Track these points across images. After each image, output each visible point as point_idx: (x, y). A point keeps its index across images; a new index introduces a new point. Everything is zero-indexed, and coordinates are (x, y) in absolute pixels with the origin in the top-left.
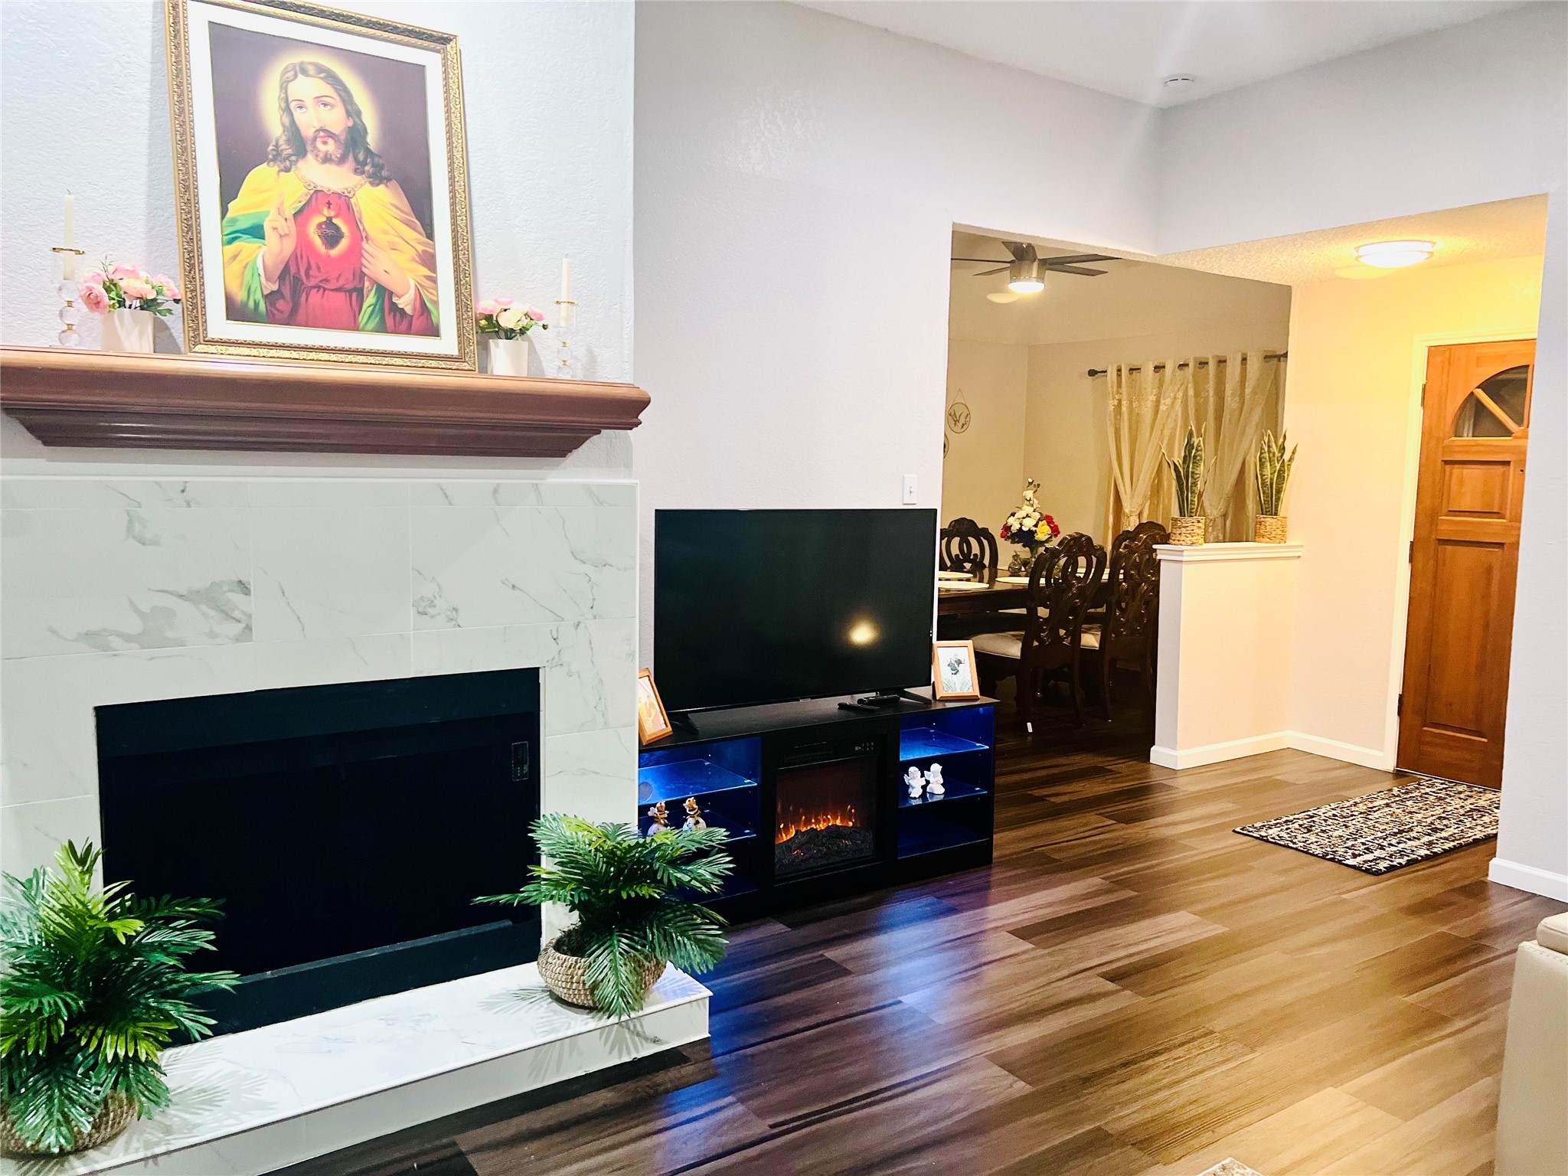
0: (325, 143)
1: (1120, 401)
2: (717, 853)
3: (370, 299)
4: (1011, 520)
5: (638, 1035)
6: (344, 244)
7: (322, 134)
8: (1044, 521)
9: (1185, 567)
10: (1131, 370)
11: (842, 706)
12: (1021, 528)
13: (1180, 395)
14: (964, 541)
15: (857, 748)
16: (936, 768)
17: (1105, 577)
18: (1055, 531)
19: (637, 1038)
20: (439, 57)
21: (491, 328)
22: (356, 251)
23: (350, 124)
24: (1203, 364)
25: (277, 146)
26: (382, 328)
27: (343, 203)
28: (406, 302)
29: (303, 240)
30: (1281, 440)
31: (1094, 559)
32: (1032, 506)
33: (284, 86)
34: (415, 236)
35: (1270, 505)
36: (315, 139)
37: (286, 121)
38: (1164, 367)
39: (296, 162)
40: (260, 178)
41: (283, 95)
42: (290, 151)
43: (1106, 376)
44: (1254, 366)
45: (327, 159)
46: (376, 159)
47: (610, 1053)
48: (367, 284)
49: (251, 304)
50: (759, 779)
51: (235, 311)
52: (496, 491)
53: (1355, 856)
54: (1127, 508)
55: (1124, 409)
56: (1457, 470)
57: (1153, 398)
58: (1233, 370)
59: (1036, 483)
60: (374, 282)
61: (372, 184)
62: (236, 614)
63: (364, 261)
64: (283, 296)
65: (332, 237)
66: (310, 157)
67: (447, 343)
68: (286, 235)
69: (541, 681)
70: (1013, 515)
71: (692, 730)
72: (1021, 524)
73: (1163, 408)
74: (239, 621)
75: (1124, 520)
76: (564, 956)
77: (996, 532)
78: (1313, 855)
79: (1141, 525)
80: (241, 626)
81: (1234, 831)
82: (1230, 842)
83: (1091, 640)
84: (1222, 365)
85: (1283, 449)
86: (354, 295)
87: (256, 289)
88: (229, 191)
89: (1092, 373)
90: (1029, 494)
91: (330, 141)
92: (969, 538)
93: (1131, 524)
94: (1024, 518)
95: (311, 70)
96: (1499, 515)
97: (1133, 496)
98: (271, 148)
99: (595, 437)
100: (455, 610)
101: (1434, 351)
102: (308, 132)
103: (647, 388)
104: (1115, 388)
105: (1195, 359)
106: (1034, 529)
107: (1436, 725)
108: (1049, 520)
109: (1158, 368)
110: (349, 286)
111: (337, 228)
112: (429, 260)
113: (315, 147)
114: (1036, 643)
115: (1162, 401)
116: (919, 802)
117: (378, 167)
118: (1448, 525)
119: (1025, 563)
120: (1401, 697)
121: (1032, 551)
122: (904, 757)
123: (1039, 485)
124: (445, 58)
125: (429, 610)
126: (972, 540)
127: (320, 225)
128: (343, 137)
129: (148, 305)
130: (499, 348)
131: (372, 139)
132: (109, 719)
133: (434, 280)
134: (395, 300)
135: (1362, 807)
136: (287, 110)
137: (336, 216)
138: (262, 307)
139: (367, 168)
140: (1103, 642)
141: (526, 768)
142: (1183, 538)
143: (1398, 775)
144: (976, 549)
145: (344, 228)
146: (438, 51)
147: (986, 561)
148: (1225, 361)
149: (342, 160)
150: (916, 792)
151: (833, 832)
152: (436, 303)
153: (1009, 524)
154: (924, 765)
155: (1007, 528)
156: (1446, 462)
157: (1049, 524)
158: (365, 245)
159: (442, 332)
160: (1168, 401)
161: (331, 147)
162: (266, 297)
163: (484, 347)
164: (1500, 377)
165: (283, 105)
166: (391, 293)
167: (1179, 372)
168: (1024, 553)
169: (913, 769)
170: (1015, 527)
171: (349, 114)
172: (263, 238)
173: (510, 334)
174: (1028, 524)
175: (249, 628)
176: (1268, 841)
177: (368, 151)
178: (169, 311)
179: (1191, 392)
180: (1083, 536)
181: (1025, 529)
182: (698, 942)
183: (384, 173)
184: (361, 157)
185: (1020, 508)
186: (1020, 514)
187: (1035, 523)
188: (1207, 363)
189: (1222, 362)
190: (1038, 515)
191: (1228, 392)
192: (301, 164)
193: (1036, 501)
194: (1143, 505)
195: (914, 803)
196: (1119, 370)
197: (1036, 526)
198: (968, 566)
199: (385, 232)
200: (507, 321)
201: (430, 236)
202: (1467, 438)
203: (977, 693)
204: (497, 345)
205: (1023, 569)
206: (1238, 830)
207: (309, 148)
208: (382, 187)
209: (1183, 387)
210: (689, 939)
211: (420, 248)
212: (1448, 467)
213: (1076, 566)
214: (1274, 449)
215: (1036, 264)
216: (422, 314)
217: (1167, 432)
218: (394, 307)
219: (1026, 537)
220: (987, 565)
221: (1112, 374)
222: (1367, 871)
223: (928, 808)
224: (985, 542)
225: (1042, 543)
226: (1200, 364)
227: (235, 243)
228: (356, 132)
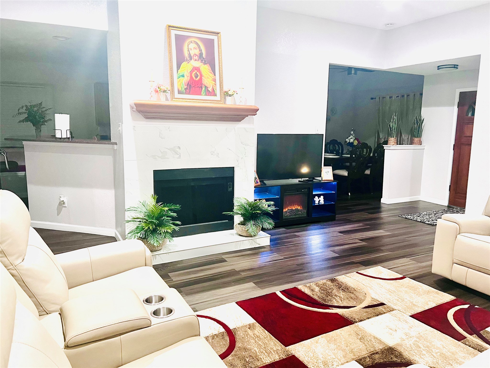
0: (195, 57)
1: (380, 107)
2: (272, 206)
3: (204, 89)
5: (255, 242)
6: (199, 77)
7: (195, 55)
8: (356, 140)
9: (391, 150)
10: (383, 98)
11: (299, 181)
12: (349, 142)
13: (396, 105)
14: (334, 145)
15: (303, 190)
16: (322, 197)
18: (359, 143)
20: (217, 37)
21: (227, 94)
22: (201, 79)
23: (200, 52)
25: (187, 58)
26: (206, 95)
27: (198, 69)
28: (210, 89)
29: (191, 77)
30: (420, 117)
31: (368, 150)
32: (353, 136)
33: (188, 46)
34: (212, 75)
35: (416, 135)
36: (194, 56)
37: (188, 53)
39: (190, 61)
40: (184, 64)
41: (188, 48)
42: (189, 59)
43: (376, 100)
44: (417, 96)
45: (196, 60)
46: (205, 60)
47: (250, 245)
48: (203, 86)
49: (182, 91)
50: (280, 196)
51: (180, 92)
52: (226, 129)
53: (428, 222)
54: (381, 137)
55: (381, 109)
56: (466, 125)
57: (389, 106)
58: (411, 98)
60: (204, 85)
61: (204, 65)
62: (178, 153)
63: (202, 81)
64: (188, 89)
65: (196, 77)
66: (192, 59)
67: (218, 98)
68: (188, 76)
69: (235, 170)
71: (265, 184)
72: (349, 141)
74: (178, 155)
75: (380, 140)
76: (241, 225)
77: (343, 143)
78: (418, 221)
79: (384, 141)
80: (179, 155)
81: (399, 216)
82: (398, 218)
83: (368, 172)
86: (201, 88)
87: (183, 87)
88: (178, 67)
89: (372, 99)
90: (352, 132)
91: (196, 56)
92: (336, 145)
93: (382, 141)
94: (350, 139)
95: (193, 42)
97: (382, 133)
98: (186, 58)
99: (247, 117)
100: (218, 154)
101: (461, 93)
102: (192, 55)
103: (258, 107)
104: (378, 103)
107: (458, 193)
109: (391, 97)
110: (200, 86)
111: (197, 74)
112: (215, 80)
113: (194, 58)
115: (391, 107)
116: (318, 204)
117: (205, 61)
118: (464, 140)
119: (350, 151)
120: (450, 186)
121: (352, 148)
122: (314, 193)
123: (355, 130)
124: (218, 37)
125: (213, 154)
126: (336, 146)
127: (194, 74)
128: (198, 56)
129: (164, 91)
130: (228, 99)
131: (204, 56)
132: (155, 172)
133: (216, 84)
134: (208, 89)
135: (435, 213)
136: (189, 51)
137: (198, 72)
138: (184, 91)
139: (203, 61)
140: (371, 172)
141: (231, 188)
142: (391, 143)
143: (448, 207)
144: (337, 148)
145: (199, 74)
146: (217, 36)
147: (340, 152)
148: (409, 95)
149: (198, 60)
150: (317, 202)
151: (297, 210)
152: (216, 89)
153: (346, 141)
154: (319, 196)
157: (357, 141)
158: (203, 78)
159: (217, 95)
160: (393, 107)
161: (196, 58)
162: (185, 89)
163: (225, 98)
165: (188, 50)
166: (207, 87)
167: (396, 98)
168: (350, 149)
169: (316, 197)
171: (200, 50)
172: (184, 77)
173: (230, 96)
175: (180, 156)
176: (407, 218)
177: (203, 58)
178: (168, 92)
179: (400, 104)
181: (351, 142)
182: (268, 223)
183: (206, 62)
184: (202, 59)
185: (349, 136)
188: (404, 96)
190: (354, 138)
192: (191, 61)
195: (316, 204)
196: (380, 98)
197: (354, 141)
198: (335, 152)
199: (207, 75)
200: (230, 93)
201: (215, 75)
202: (470, 116)
203: (333, 180)
204: (228, 98)
205: (349, 153)
207: (192, 58)
208: (206, 65)
209: (397, 103)
210: (266, 222)
211: (213, 78)
212: (464, 124)
213: (363, 151)
214: (418, 120)
216: (213, 92)
218: (208, 90)
219: (351, 144)
222: (431, 225)
223: (320, 206)
224: (340, 146)
225: (355, 146)
226: (402, 96)
227: (179, 78)
228: (201, 54)
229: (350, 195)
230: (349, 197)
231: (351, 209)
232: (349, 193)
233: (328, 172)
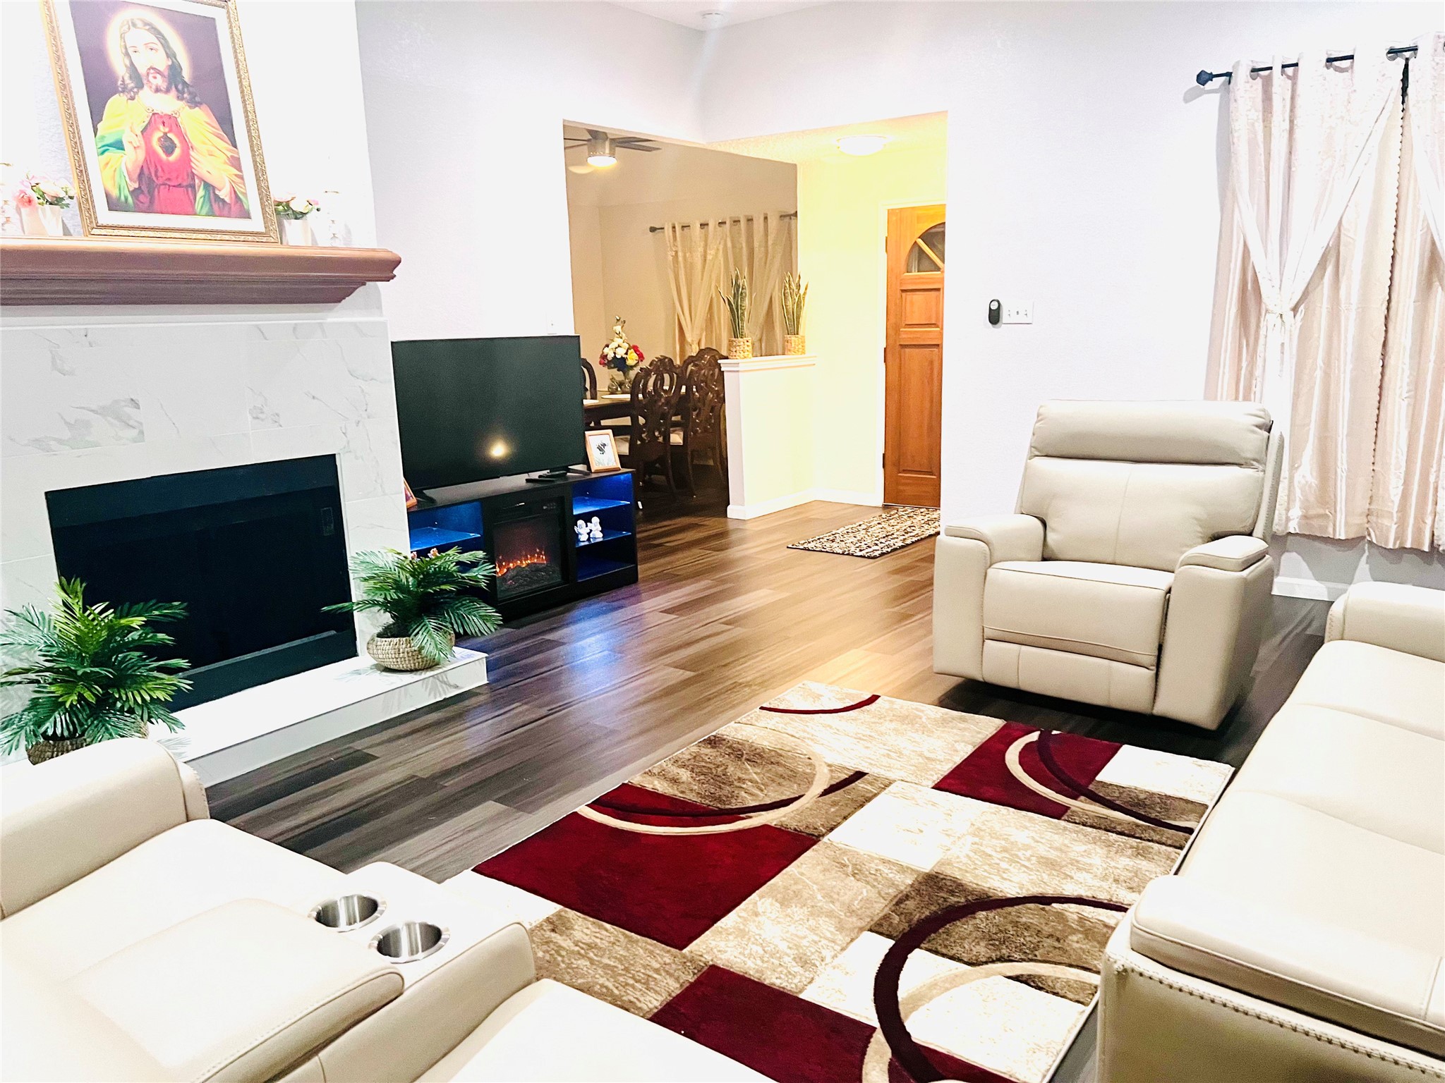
0: (155, 78)
1: (676, 252)
2: (483, 564)
3: (201, 193)
4: (606, 350)
5: (446, 684)
6: (177, 152)
7: (152, 71)
8: (632, 350)
9: (740, 373)
10: (683, 227)
11: (528, 481)
12: (615, 356)
13: (721, 247)
15: (545, 508)
16: (596, 520)
17: (683, 389)
18: (641, 357)
19: (444, 685)
20: (224, 11)
21: (286, 211)
22: (186, 159)
23: (170, 63)
24: (737, 221)
25: (123, 81)
26: (211, 213)
27: (171, 121)
28: (224, 194)
29: (150, 152)
30: (797, 279)
31: (675, 375)
32: (622, 338)
33: (122, 37)
34: (224, 145)
35: (793, 326)
36: (148, 74)
37: (128, 63)
38: (707, 224)
39: (137, 93)
40: (115, 104)
41: (123, 44)
42: (132, 85)
43: (664, 232)
44: (773, 222)
45: (157, 90)
46: (191, 89)
47: (429, 695)
48: (197, 181)
49: (123, 198)
50: (482, 532)
51: (113, 205)
52: (295, 329)
53: (861, 550)
54: (689, 338)
55: (680, 259)
56: (909, 296)
57: (701, 249)
58: (758, 225)
59: (622, 320)
60: (202, 180)
61: (190, 107)
62: (131, 423)
63: (193, 165)
64: (142, 192)
65: (169, 150)
66: (146, 87)
67: (256, 223)
68: (138, 147)
69: (338, 463)
70: (607, 346)
71: (431, 500)
72: (615, 353)
73: (709, 257)
74: (134, 428)
75: (687, 347)
76: (390, 639)
77: (595, 361)
79: (701, 350)
80: (136, 431)
81: (789, 548)
82: (786, 553)
83: (676, 438)
84: (750, 222)
85: (799, 286)
86: (190, 189)
87: (124, 187)
88: (96, 116)
89: (653, 230)
90: (618, 328)
91: (158, 76)
93: (693, 351)
94: (616, 348)
95: (139, 24)
96: (935, 325)
97: (692, 328)
98: (120, 82)
99: (361, 289)
100: (278, 415)
101: (891, 213)
102: (142, 70)
103: (398, 251)
104: (672, 241)
105: (731, 218)
106: (625, 356)
107: (904, 471)
108: (636, 349)
109: (703, 225)
110: (185, 184)
111: (172, 142)
112: (236, 163)
113: (148, 81)
114: (639, 442)
115: (708, 252)
116: (587, 543)
117: (193, 95)
118: (907, 335)
119: (621, 384)
120: (884, 455)
121: (624, 374)
122: (576, 512)
123: (625, 322)
124: (228, 12)
125: (261, 416)
127: (159, 139)
128: (166, 74)
129: (56, 201)
130: (291, 226)
131: (186, 74)
132: (55, 500)
133: (242, 178)
134: (217, 192)
135: (864, 527)
136: (127, 54)
137: (170, 131)
138: (130, 200)
139: (185, 95)
140: (685, 439)
141: (332, 525)
142: (738, 354)
143: (885, 507)
145: (176, 141)
146: (223, 7)
147: (587, 384)
148: (752, 220)
149: (168, 91)
150: (584, 537)
151: (535, 569)
152: (245, 194)
153: (605, 354)
154: (587, 518)
155: (604, 357)
156: (903, 291)
157: (635, 352)
158: (192, 153)
159: (252, 215)
160: (713, 252)
161: (159, 81)
162: (132, 193)
163: (281, 225)
164: (931, 230)
165: (124, 51)
166: (214, 188)
167: (719, 229)
168: (619, 376)
169: (580, 522)
170: (610, 356)
171: (168, 56)
172: (123, 149)
173: (299, 215)
174: (620, 353)
175: (142, 432)
176: (809, 550)
177: (184, 83)
178: (67, 205)
179: (729, 244)
180: (666, 358)
181: (618, 356)
182: (481, 617)
183: (197, 99)
184: (180, 87)
185: (613, 341)
186: (613, 345)
187: (625, 351)
188: (739, 221)
189: (750, 220)
190: (627, 346)
191: (756, 244)
192: (142, 93)
193: (624, 335)
194: (701, 335)
195: (582, 544)
196: (674, 227)
197: (626, 354)
199: (204, 143)
200: (296, 206)
201: (235, 146)
202: (915, 273)
203: (619, 466)
204: (290, 224)
205: (619, 389)
206: (790, 546)
207: (145, 82)
208: (197, 108)
209: (722, 242)
210: (475, 616)
211: (229, 154)
212: (904, 294)
213: (663, 380)
214: (794, 286)
215: (607, 143)
216: (237, 202)
217: (714, 277)
218: (217, 197)
219: (620, 364)
220: (589, 388)
221: (668, 230)
222: (869, 557)
223: (593, 548)
224: (585, 370)
225: (632, 367)
226: (735, 221)
227: (106, 153)
228: (175, 70)
230: (641, 513)
231: (660, 545)
233: (604, 445)
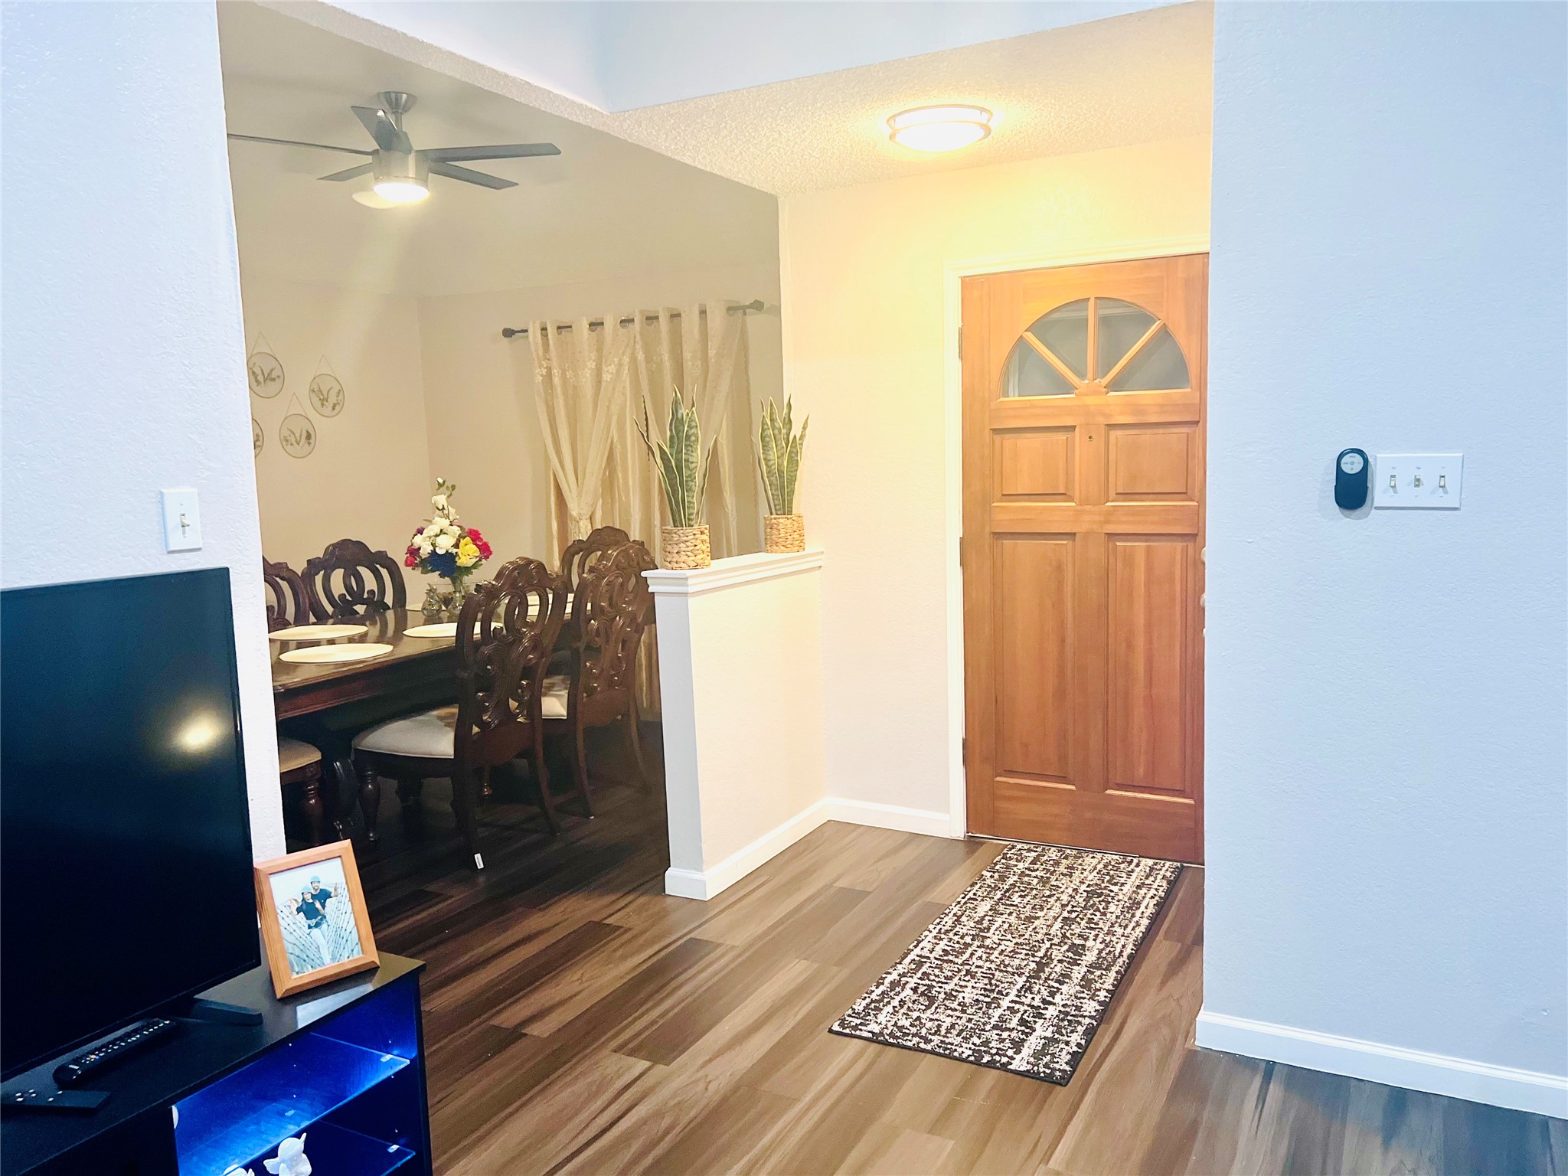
1: (549, 369)
4: (418, 540)
8: (468, 539)
9: (691, 601)
10: (559, 328)
12: (434, 552)
13: (626, 359)
14: (352, 572)
17: (567, 615)
18: (485, 550)
24: (652, 319)
30: (785, 410)
32: (448, 517)
35: (784, 504)
38: (602, 324)
43: (527, 337)
44: (717, 320)
53: (1017, 1047)
54: (574, 509)
55: (556, 380)
56: (1009, 441)
57: (592, 365)
58: (690, 324)
59: (449, 484)
70: (420, 531)
72: (433, 545)
73: (607, 377)
75: (571, 526)
77: (400, 557)
79: (595, 532)
81: (831, 1031)
83: (554, 706)
84: (676, 320)
85: (789, 422)
89: (508, 333)
90: (441, 500)
92: (358, 568)
93: (582, 531)
94: (437, 536)
96: (1065, 496)
97: (580, 495)
101: (968, 284)
104: (541, 352)
105: (642, 312)
106: (454, 551)
107: (1011, 773)
108: (475, 536)
109: (596, 325)
114: (476, 729)
115: (605, 369)
118: (1007, 514)
119: (447, 601)
120: (962, 741)
121: (454, 582)
123: (453, 487)
126: (364, 572)
140: (571, 706)
142: (684, 558)
143: (972, 843)
144: (370, 583)
147: (389, 599)
148: (679, 315)
153: (416, 546)
155: (413, 552)
156: (995, 431)
157: (474, 541)
160: (612, 368)
164: (1055, 316)
167: (622, 331)
168: (444, 585)
170: (426, 550)
174: (445, 545)
176: (886, 1043)
179: (641, 356)
180: (531, 562)
181: (440, 552)
185: (430, 522)
186: (431, 530)
187: (453, 541)
188: (657, 318)
189: (675, 316)
190: (456, 530)
191: (687, 355)
193: (452, 511)
194: (594, 504)
196: (544, 329)
197: (456, 546)
198: (360, 609)
202: (1014, 398)
203: (373, 956)
205: (444, 608)
206: (836, 1028)
209: (629, 352)
212: (997, 438)
213: (525, 605)
214: (779, 423)
215: (411, 159)
217: (615, 409)
219: (444, 564)
220: (390, 606)
221: (534, 334)
222: (1051, 1081)
224: (384, 572)
225: (467, 570)
226: (648, 318)
229: (480, 865)
232: (478, 857)
233: (323, 896)
